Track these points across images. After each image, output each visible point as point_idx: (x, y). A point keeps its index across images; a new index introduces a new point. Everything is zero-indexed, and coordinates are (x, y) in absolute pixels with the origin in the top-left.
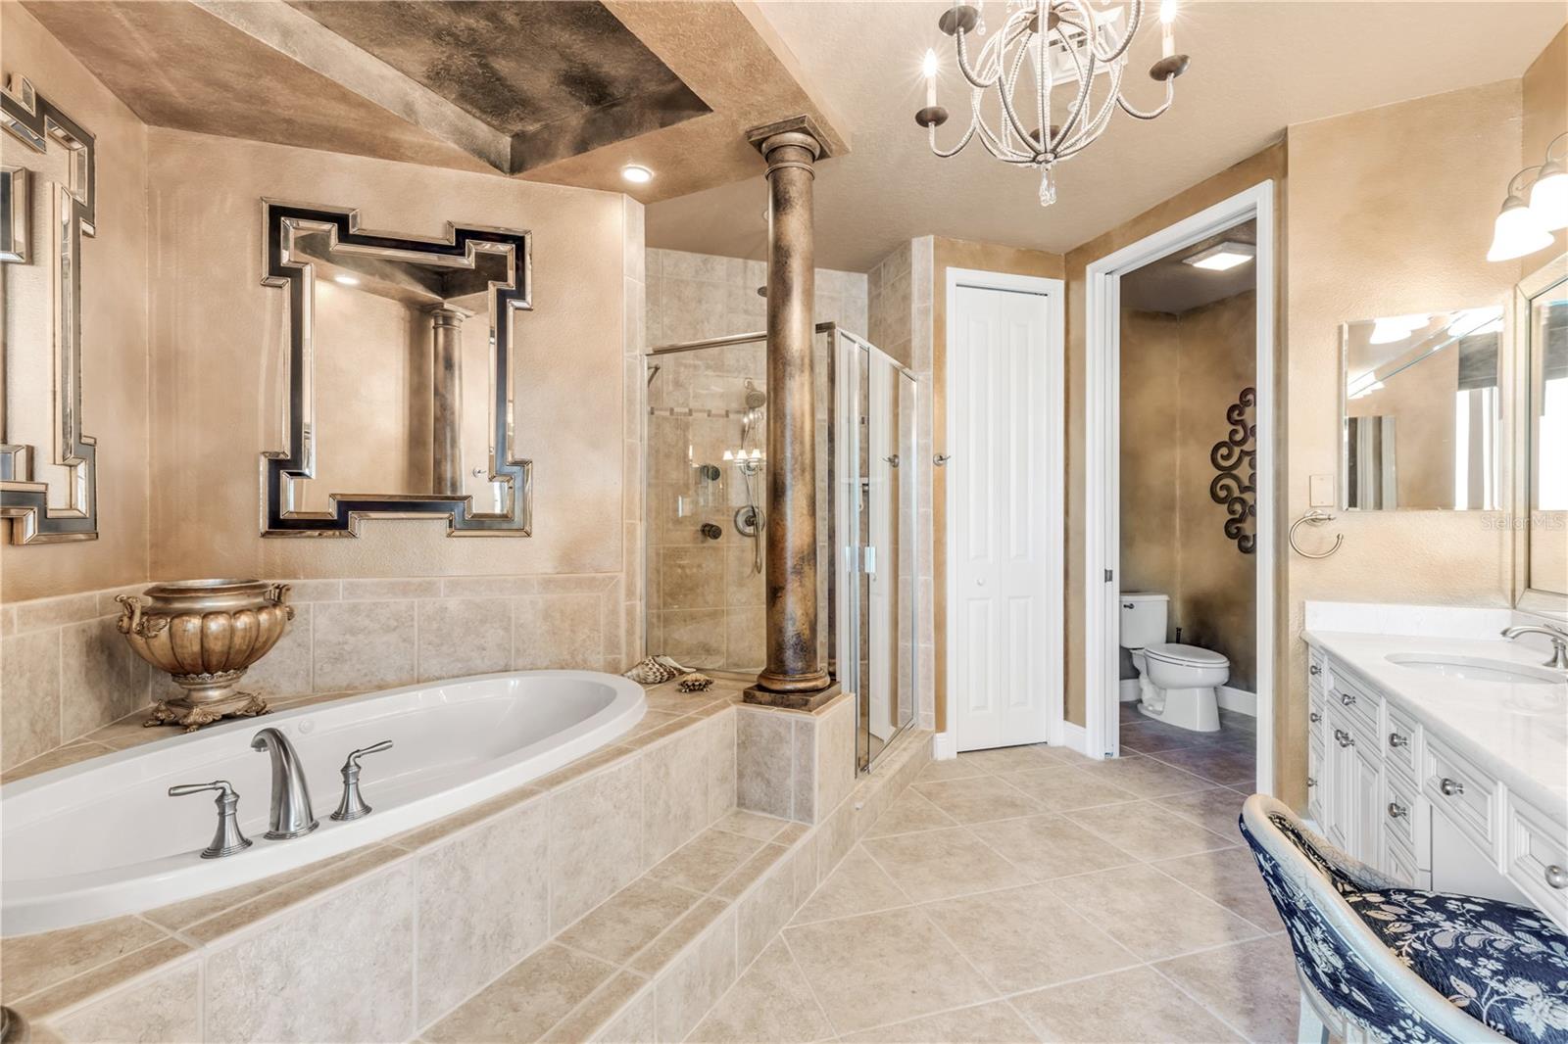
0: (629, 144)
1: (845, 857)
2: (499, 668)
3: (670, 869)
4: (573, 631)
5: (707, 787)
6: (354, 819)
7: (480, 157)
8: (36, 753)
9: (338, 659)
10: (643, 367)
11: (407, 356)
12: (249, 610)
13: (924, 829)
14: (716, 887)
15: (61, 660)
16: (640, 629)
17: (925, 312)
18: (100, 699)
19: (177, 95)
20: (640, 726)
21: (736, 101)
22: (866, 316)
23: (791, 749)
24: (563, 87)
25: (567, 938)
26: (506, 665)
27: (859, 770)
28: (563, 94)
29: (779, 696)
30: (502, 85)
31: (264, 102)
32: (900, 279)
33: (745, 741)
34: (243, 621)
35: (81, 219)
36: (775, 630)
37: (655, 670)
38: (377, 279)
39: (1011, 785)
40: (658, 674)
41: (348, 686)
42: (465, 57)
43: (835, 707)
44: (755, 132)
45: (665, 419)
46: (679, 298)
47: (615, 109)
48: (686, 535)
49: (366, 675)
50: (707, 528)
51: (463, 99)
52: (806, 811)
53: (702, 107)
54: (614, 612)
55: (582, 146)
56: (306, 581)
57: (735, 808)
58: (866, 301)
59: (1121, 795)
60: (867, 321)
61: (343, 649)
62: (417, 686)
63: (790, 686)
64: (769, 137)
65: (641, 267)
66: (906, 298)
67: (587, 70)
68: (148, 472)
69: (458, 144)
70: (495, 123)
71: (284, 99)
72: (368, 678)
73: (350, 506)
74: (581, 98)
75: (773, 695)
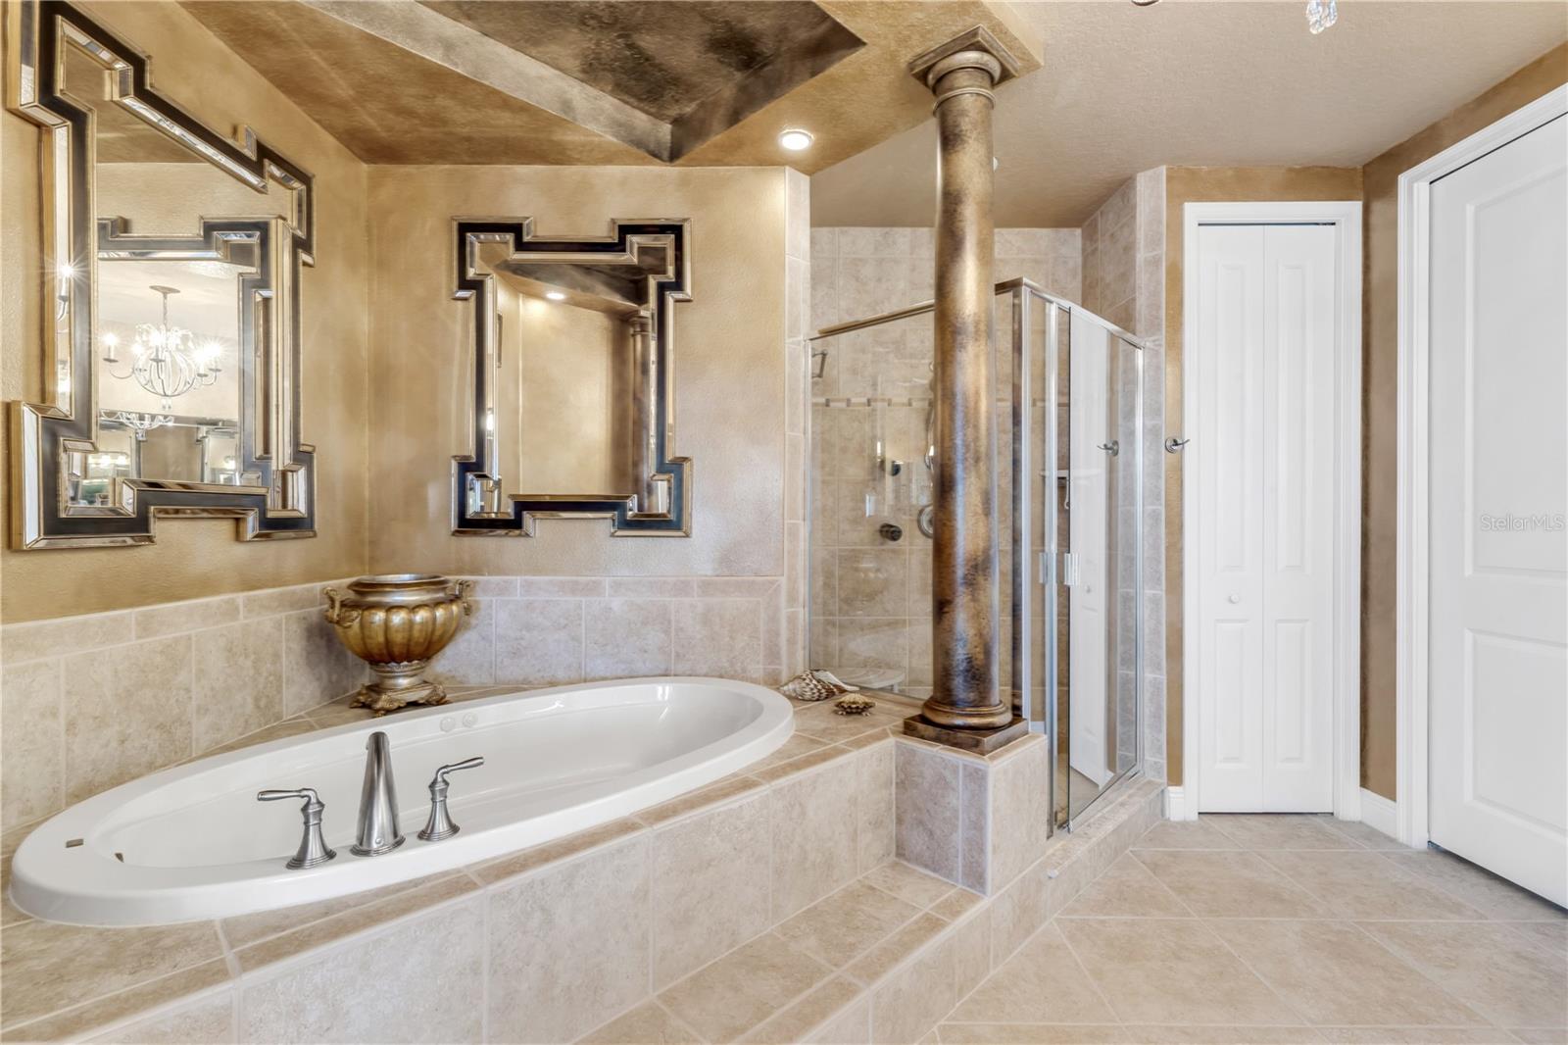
0: (782, 104)
1: (1029, 939)
2: (659, 672)
3: (802, 927)
4: (731, 637)
5: (855, 831)
6: (440, 839)
7: (638, 147)
8: (260, 726)
9: (516, 654)
10: (806, 352)
11: (610, 364)
12: (426, 605)
13: (1143, 914)
14: (851, 962)
15: (284, 644)
16: (801, 639)
17: (1155, 262)
18: (319, 679)
19: (379, 129)
20: (780, 753)
21: (891, 26)
22: (1079, 278)
23: (958, 799)
24: (710, 55)
25: (669, 998)
26: (667, 670)
27: (1055, 827)
28: (712, 63)
29: (944, 731)
30: (651, 65)
31: (445, 122)
32: (1122, 227)
33: (905, 779)
34: (421, 616)
35: (300, 250)
36: (942, 650)
37: (812, 686)
38: (579, 292)
39: (1275, 869)
40: (815, 691)
41: (524, 680)
42: (611, 40)
43: (1019, 750)
44: (919, 62)
45: (841, 410)
46: (857, 279)
47: (766, 69)
48: (861, 536)
49: (539, 671)
50: (886, 529)
51: (620, 89)
52: (976, 878)
53: (854, 42)
54: (774, 619)
55: (735, 117)
56: (490, 578)
57: (893, 858)
58: (1079, 260)
59: (1457, 909)
60: (1080, 285)
61: (519, 644)
62: (583, 684)
63: (959, 721)
64: (934, 65)
65: (805, 243)
66: (1129, 249)
67: (731, 29)
68: (367, 475)
69: (616, 137)
70: (653, 110)
71: (461, 117)
72: (541, 674)
73: (527, 505)
74: (730, 65)
75: (938, 729)
